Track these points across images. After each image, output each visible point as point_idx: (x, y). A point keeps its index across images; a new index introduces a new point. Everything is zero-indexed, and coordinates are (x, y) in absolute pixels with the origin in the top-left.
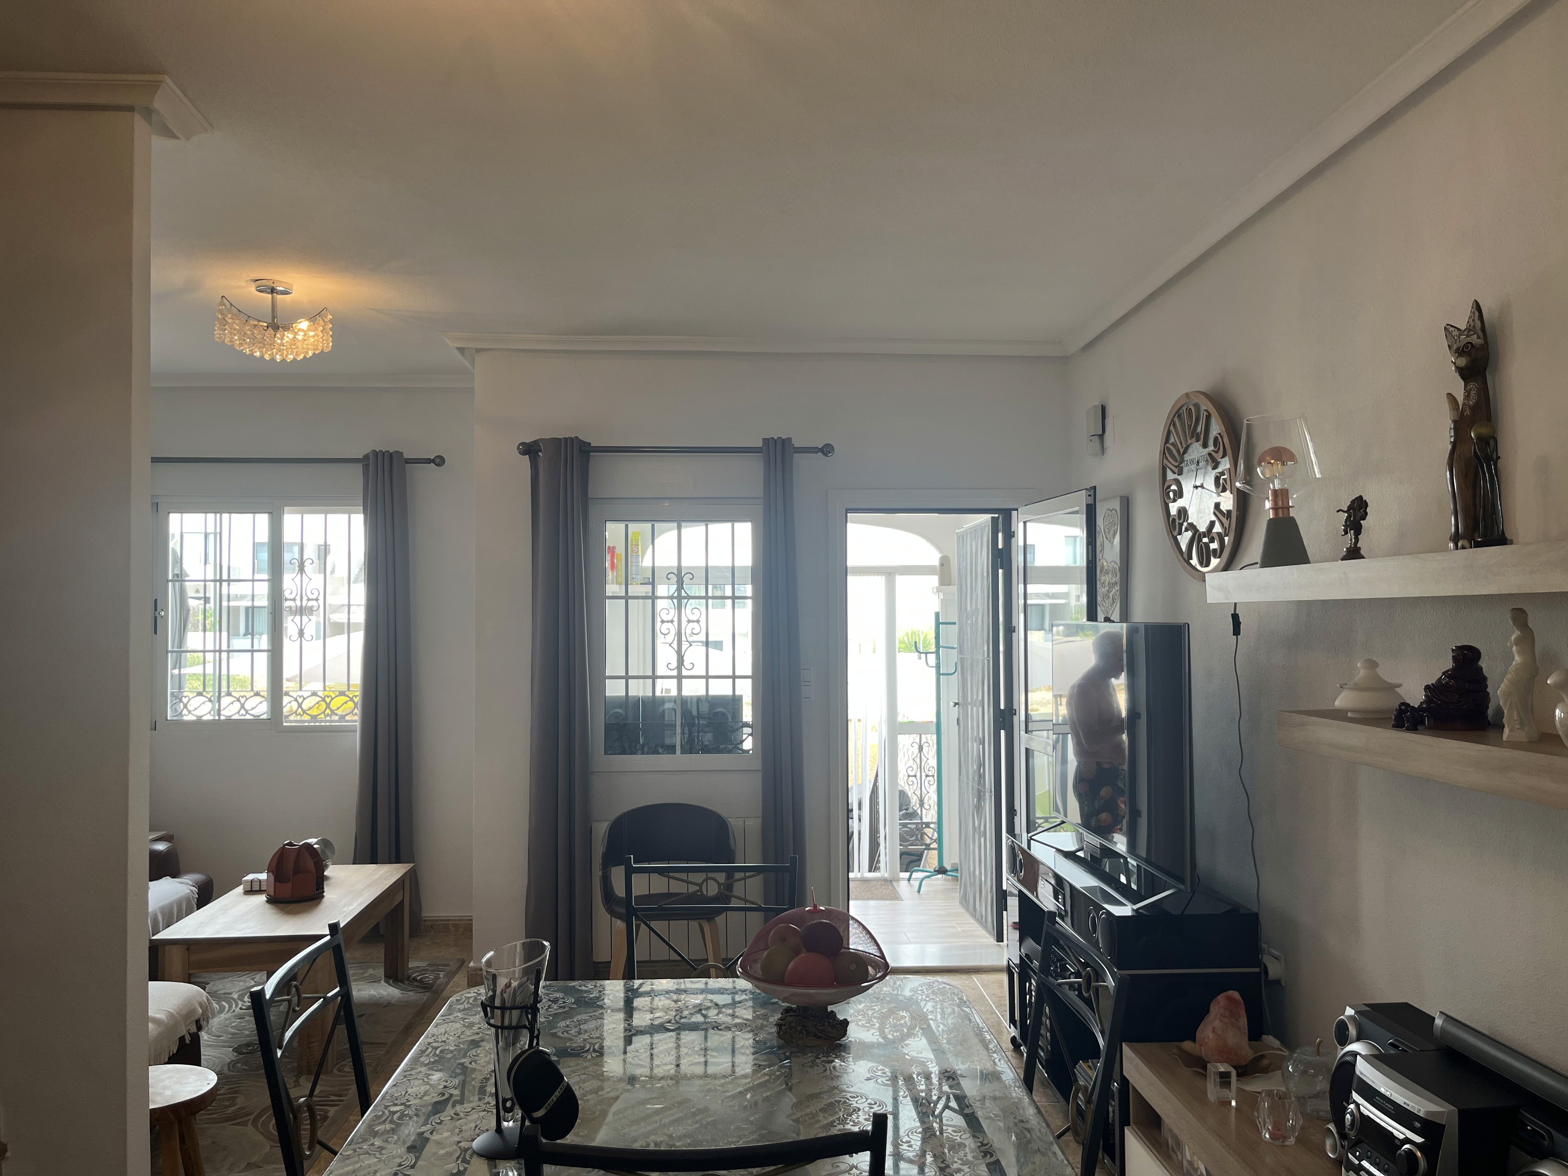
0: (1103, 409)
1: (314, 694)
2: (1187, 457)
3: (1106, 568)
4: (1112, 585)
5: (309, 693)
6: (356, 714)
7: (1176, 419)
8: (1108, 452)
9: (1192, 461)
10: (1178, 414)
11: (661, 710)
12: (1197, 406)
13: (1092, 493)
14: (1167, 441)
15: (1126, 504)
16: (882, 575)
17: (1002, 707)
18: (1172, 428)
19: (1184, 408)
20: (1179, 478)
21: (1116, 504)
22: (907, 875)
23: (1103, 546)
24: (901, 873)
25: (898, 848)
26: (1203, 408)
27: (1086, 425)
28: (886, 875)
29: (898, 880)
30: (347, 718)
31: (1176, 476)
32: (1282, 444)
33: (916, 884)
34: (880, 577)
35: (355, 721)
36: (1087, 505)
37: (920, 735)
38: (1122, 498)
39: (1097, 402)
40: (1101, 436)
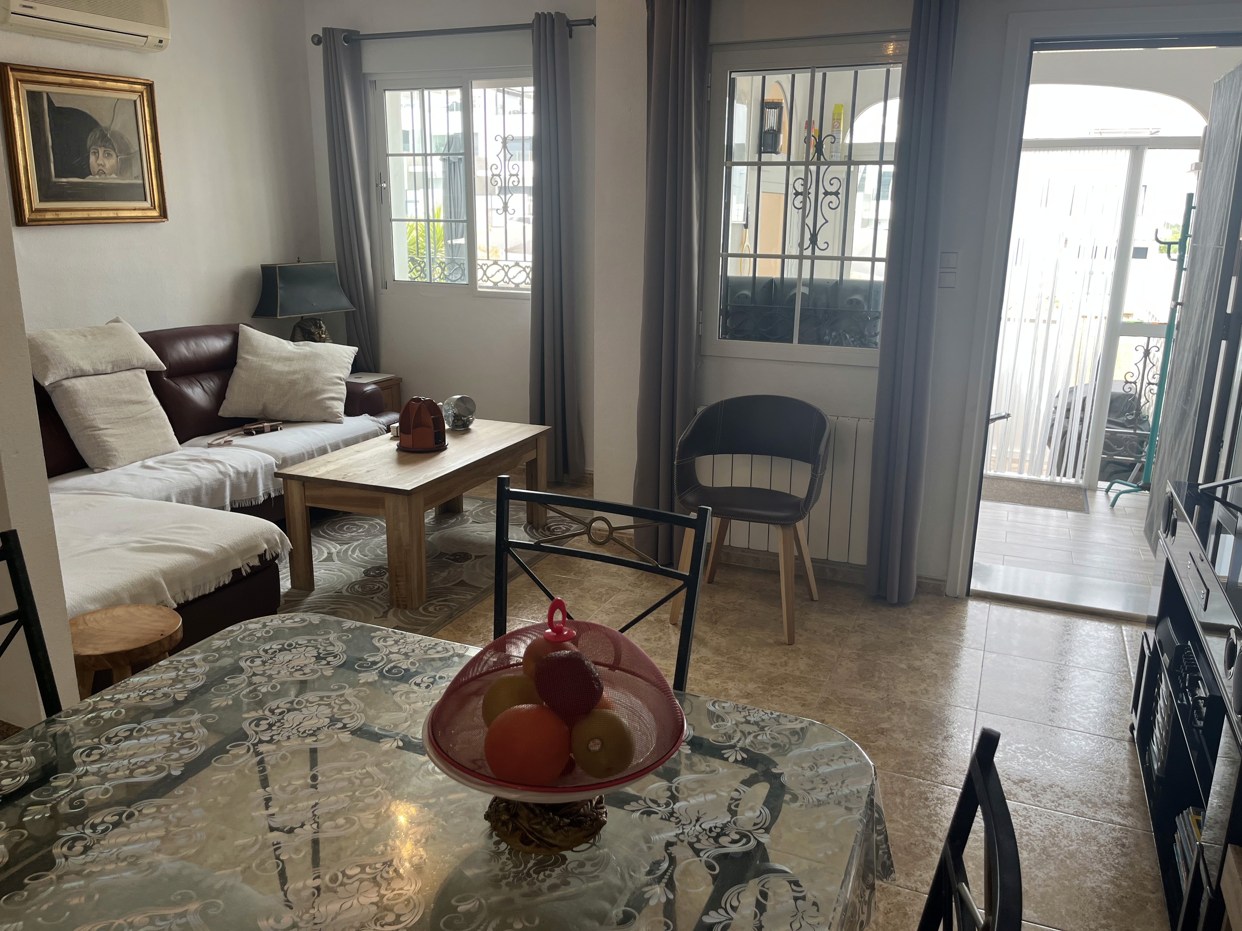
1: (517, 264)
5: (513, 263)
6: (528, 284)
11: (792, 293)
16: (1126, 149)
17: (1229, 310)
22: (1106, 484)
24: (1099, 482)
25: (1100, 456)
28: (1081, 482)
29: (1094, 489)
30: (521, 286)
33: (1112, 495)
34: (1124, 151)
35: (527, 290)
37: (1149, 338)
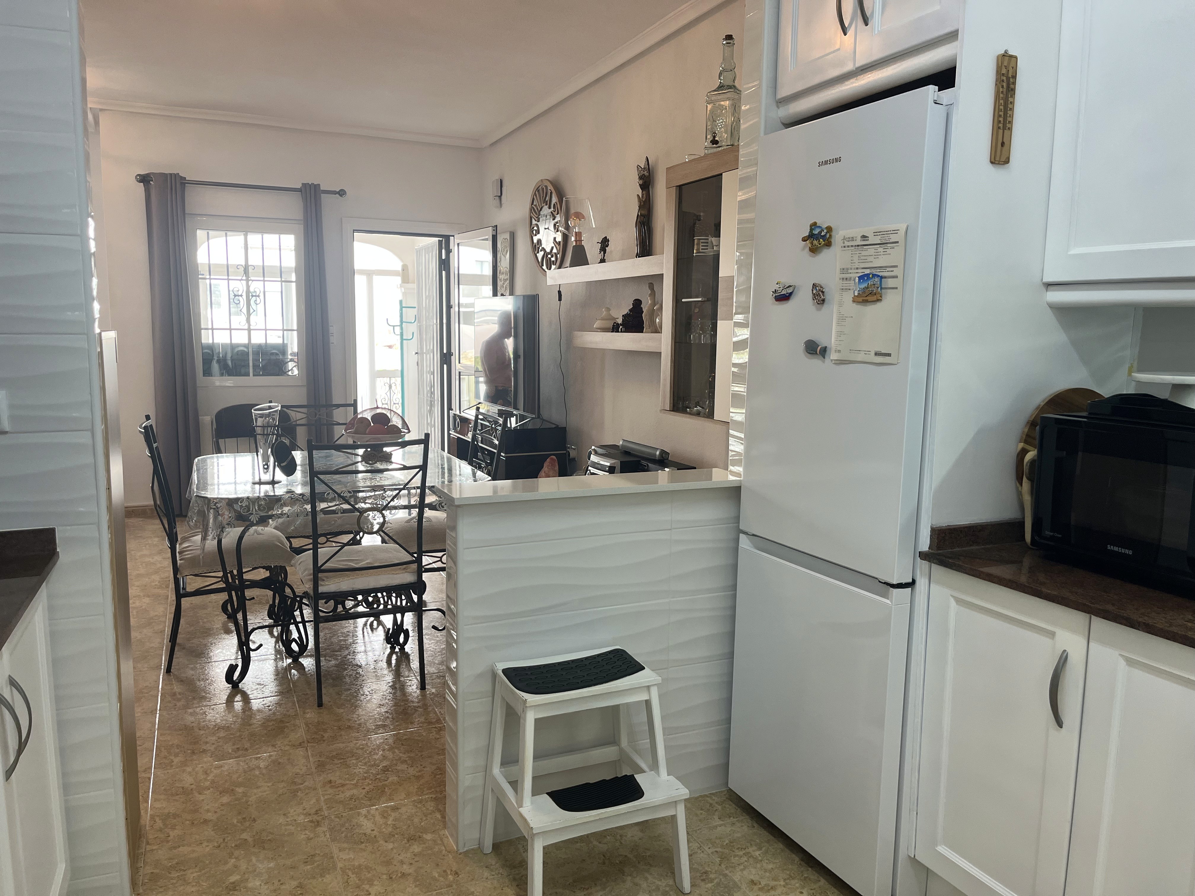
0: (501, 181)
2: (542, 213)
3: (502, 271)
4: (505, 280)
7: (537, 193)
8: (503, 206)
9: (544, 215)
10: (538, 190)
11: (238, 352)
12: (546, 187)
13: (495, 229)
14: (532, 204)
15: (513, 235)
17: (445, 352)
18: (535, 197)
19: (540, 187)
20: (538, 223)
21: (507, 236)
23: (501, 259)
26: (549, 188)
27: (491, 190)
31: (536, 222)
32: (579, 211)
36: (493, 235)
37: (389, 378)
38: (510, 232)
39: (497, 177)
40: (500, 197)
